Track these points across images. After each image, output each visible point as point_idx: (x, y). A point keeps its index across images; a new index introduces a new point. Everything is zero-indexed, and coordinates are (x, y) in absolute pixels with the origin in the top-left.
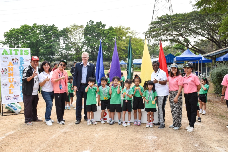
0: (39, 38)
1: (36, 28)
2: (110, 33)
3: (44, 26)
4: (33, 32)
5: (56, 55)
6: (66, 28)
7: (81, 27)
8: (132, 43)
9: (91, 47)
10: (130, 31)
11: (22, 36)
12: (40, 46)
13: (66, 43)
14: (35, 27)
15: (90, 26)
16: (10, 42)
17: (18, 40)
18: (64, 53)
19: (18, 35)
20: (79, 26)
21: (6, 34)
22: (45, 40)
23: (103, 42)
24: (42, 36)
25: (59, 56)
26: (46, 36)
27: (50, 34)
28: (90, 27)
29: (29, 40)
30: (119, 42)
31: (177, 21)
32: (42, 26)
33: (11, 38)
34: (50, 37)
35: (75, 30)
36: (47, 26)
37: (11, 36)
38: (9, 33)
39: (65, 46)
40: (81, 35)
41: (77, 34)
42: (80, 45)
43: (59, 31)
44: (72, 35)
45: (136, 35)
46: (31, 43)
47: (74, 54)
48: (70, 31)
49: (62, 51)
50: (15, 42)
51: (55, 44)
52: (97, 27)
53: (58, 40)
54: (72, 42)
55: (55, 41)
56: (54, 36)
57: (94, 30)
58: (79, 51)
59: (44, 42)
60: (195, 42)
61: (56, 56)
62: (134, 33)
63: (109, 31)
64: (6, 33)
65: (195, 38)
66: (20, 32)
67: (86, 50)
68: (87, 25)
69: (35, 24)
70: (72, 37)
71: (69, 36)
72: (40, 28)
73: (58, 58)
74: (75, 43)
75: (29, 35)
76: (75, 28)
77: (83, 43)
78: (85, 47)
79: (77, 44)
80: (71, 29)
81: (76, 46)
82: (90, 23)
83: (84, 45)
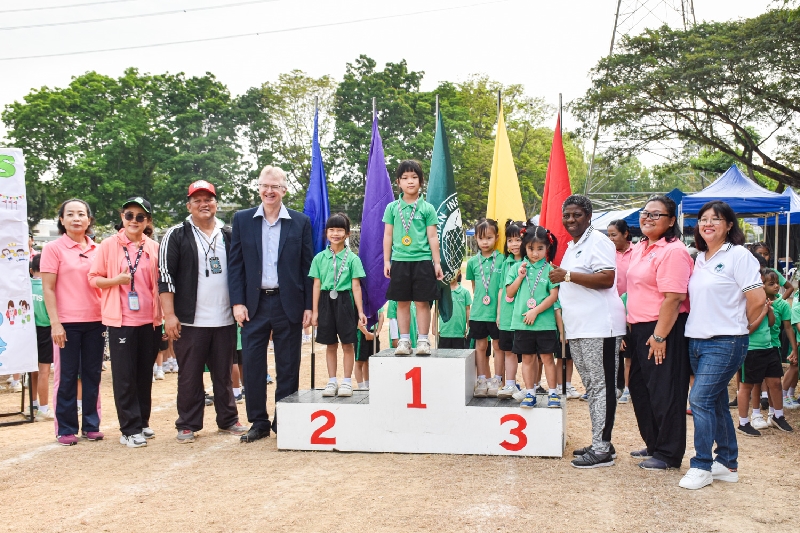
0: (151, 130)
1: (137, 86)
3: (169, 80)
4: (124, 104)
5: (224, 202)
6: (259, 87)
7: (323, 82)
8: (532, 149)
10: (520, 99)
11: (77, 122)
12: (155, 163)
13: (260, 149)
14: (131, 81)
15: (358, 78)
16: (29, 145)
17: (61, 136)
18: (255, 193)
19: (63, 118)
20: (316, 78)
21: (12, 110)
22: (176, 139)
23: (414, 145)
24: (162, 122)
25: (235, 205)
26: (178, 123)
27: (194, 111)
28: (359, 85)
29: (110, 138)
30: (478, 146)
32: (160, 81)
33: (35, 129)
34: (193, 126)
35: (295, 95)
36: (181, 77)
37: (33, 120)
38: (25, 107)
39: (258, 163)
40: (322, 116)
43: (234, 101)
44: (284, 114)
45: (546, 116)
46: (118, 150)
47: (297, 197)
48: (279, 100)
49: (246, 182)
50: (52, 145)
51: (217, 155)
52: (388, 83)
53: (228, 139)
54: (287, 145)
55: (218, 143)
56: (212, 121)
57: (377, 96)
59: (172, 145)
61: (221, 202)
62: (537, 109)
64: (11, 107)
66: (68, 103)
67: (343, 178)
68: (345, 77)
69: (131, 72)
70: (287, 125)
71: (275, 122)
72: (151, 86)
73: (230, 213)
74: (300, 148)
75: (110, 116)
76: (296, 85)
77: (331, 149)
78: (339, 165)
79: (307, 153)
80: (281, 92)
81: (301, 162)
82: (360, 65)
83: (337, 157)
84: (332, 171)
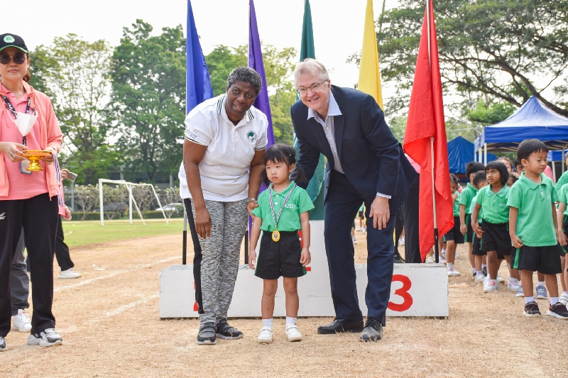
2: (215, 72)
7: (99, 46)
9: (142, 128)
15: (135, 42)
20: (91, 43)
28: (136, 48)
31: (484, 4)
35: (70, 58)
40: (98, 79)
41: (82, 77)
42: (97, 119)
44: (58, 77)
47: (71, 159)
48: (53, 63)
52: (165, 47)
54: (61, 108)
57: (154, 59)
58: (90, 144)
60: (556, 89)
63: (214, 64)
65: (558, 73)
67: (120, 140)
68: (122, 41)
70: (61, 87)
71: (49, 84)
76: (72, 50)
77: (108, 111)
78: (116, 127)
79: (82, 115)
80: (56, 55)
81: (77, 123)
82: (137, 29)
83: (114, 119)
84: (108, 133)
